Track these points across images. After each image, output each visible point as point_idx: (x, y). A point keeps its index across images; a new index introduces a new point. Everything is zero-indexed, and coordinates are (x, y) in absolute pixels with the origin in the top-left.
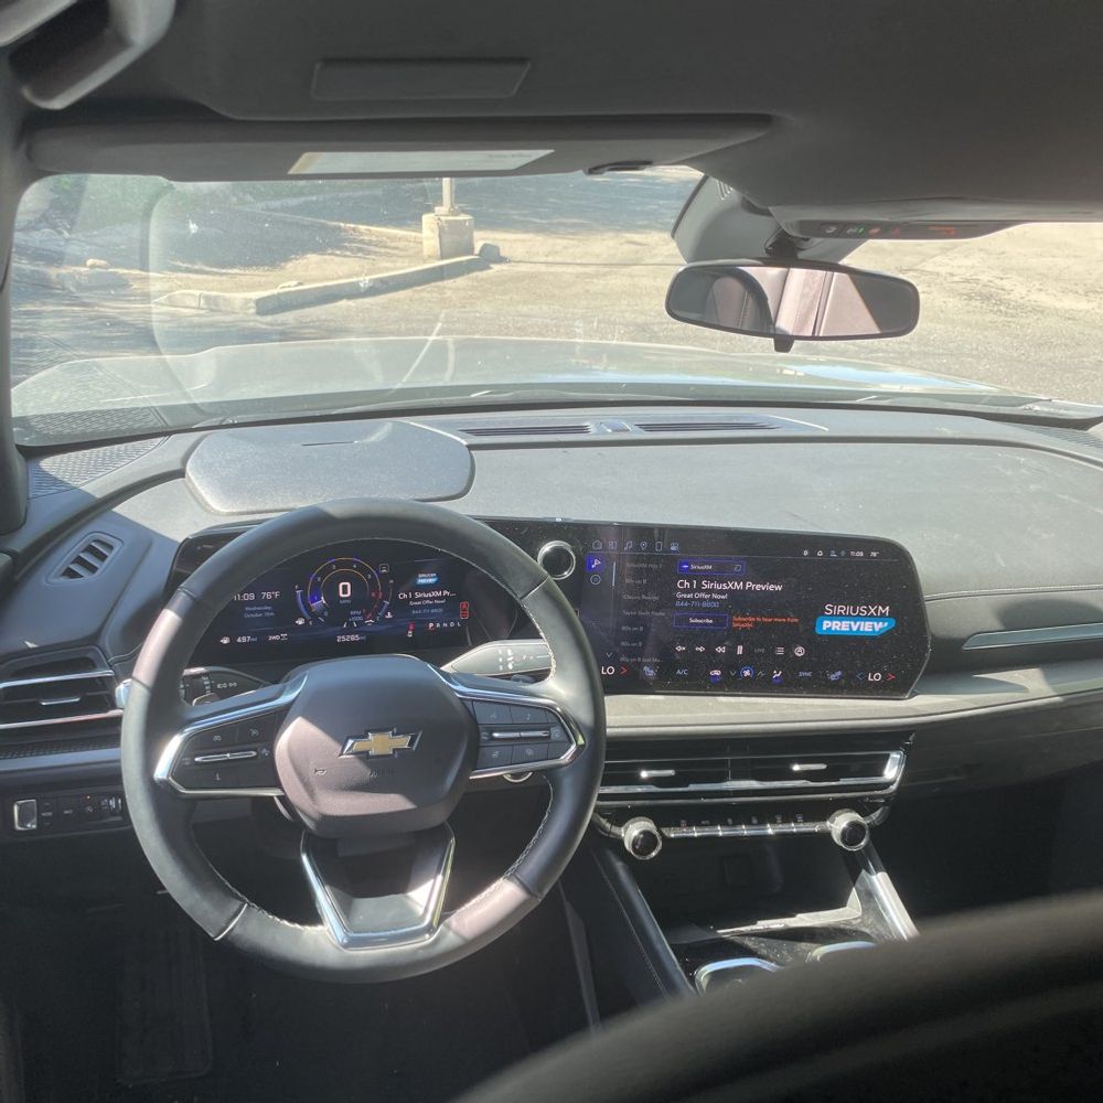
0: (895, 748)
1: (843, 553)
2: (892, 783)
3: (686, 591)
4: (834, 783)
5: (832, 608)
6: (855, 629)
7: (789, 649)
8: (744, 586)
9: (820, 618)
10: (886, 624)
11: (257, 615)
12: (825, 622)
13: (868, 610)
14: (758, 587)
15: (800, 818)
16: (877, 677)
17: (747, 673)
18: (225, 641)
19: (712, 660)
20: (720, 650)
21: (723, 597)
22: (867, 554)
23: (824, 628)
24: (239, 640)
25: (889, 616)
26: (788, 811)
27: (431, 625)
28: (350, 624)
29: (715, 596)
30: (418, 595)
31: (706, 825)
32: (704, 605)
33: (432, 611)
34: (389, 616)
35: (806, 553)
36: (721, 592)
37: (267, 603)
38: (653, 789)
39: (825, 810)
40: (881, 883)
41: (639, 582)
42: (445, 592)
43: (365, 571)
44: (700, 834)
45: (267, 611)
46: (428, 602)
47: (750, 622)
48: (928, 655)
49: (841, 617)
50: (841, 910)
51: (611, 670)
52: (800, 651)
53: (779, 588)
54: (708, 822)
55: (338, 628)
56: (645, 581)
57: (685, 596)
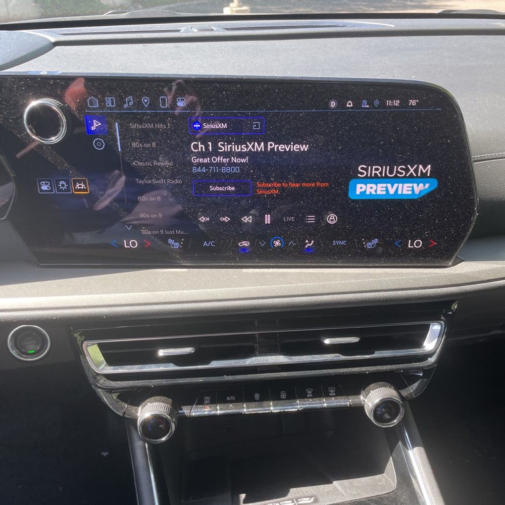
0: (436, 319)
1: (377, 102)
2: (430, 355)
3: (202, 155)
4: (368, 356)
5: (366, 170)
6: (392, 191)
7: (320, 217)
8: (266, 147)
9: (352, 182)
10: (427, 185)
12: (359, 186)
13: (407, 170)
14: (281, 147)
15: (332, 392)
16: (418, 244)
17: (277, 243)
19: (237, 230)
20: (247, 219)
21: (243, 161)
22: (404, 103)
23: (358, 193)
25: (431, 176)
26: (320, 387)
29: (235, 160)
31: (231, 402)
32: (224, 170)
35: (333, 104)
36: (241, 155)
38: (172, 367)
39: (358, 384)
40: (416, 457)
41: (148, 145)
44: (222, 412)
47: (276, 189)
48: (474, 219)
49: (375, 179)
50: (378, 477)
51: (133, 244)
52: (332, 219)
53: (305, 148)
54: (233, 398)
56: (154, 144)
57: (201, 160)
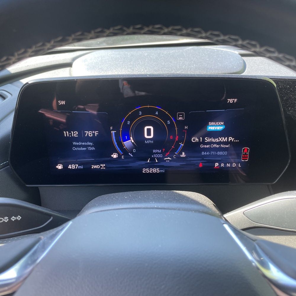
11: (82, 149)
18: (60, 167)
24: (70, 167)
27: (217, 165)
28: (153, 160)
30: (207, 140)
33: (219, 153)
34: (183, 155)
37: (88, 139)
42: (231, 139)
43: (165, 118)
45: (89, 146)
46: (215, 146)
55: (143, 163)
